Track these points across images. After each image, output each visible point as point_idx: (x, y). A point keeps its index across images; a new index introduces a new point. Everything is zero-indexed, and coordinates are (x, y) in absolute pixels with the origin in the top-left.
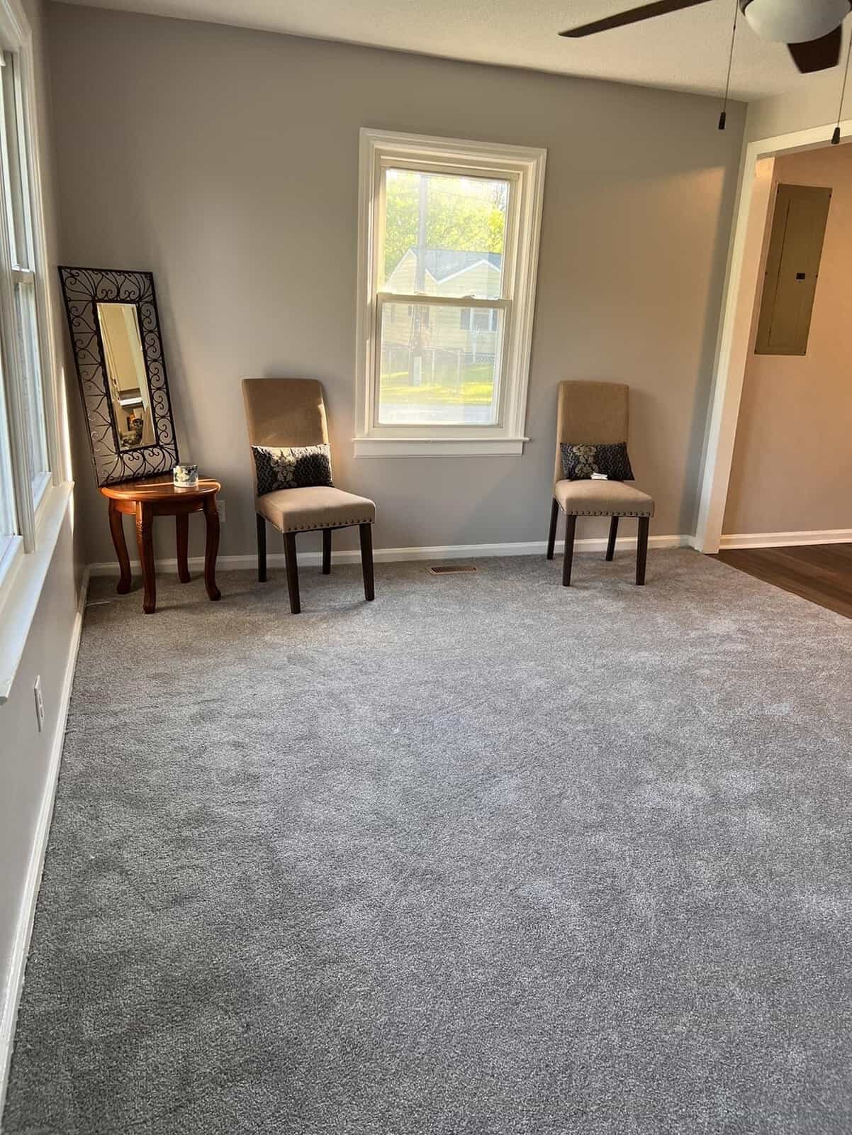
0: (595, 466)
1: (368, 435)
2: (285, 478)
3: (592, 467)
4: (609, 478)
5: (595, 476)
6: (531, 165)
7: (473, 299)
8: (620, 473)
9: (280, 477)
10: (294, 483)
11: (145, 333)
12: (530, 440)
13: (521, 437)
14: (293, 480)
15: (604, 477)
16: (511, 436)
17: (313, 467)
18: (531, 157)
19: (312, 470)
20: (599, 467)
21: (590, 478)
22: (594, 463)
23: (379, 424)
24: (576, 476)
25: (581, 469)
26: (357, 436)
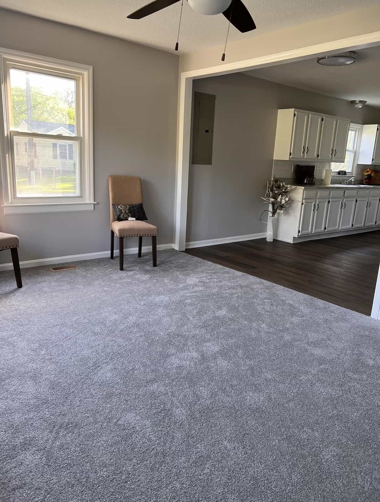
0: (130, 214)
1: (11, 203)
3: (128, 215)
4: (137, 219)
5: (130, 219)
6: (86, 73)
7: (62, 136)
8: (141, 217)
12: (97, 203)
13: (92, 202)
15: (134, 219)
16: (87, 202)
18: (85, 69)
20: (131, 215)
21: (128, 220)
22: (129, 213)
23: (17, 197)
24: (121, 219)
25: (123, 216)
26: (5, 204)
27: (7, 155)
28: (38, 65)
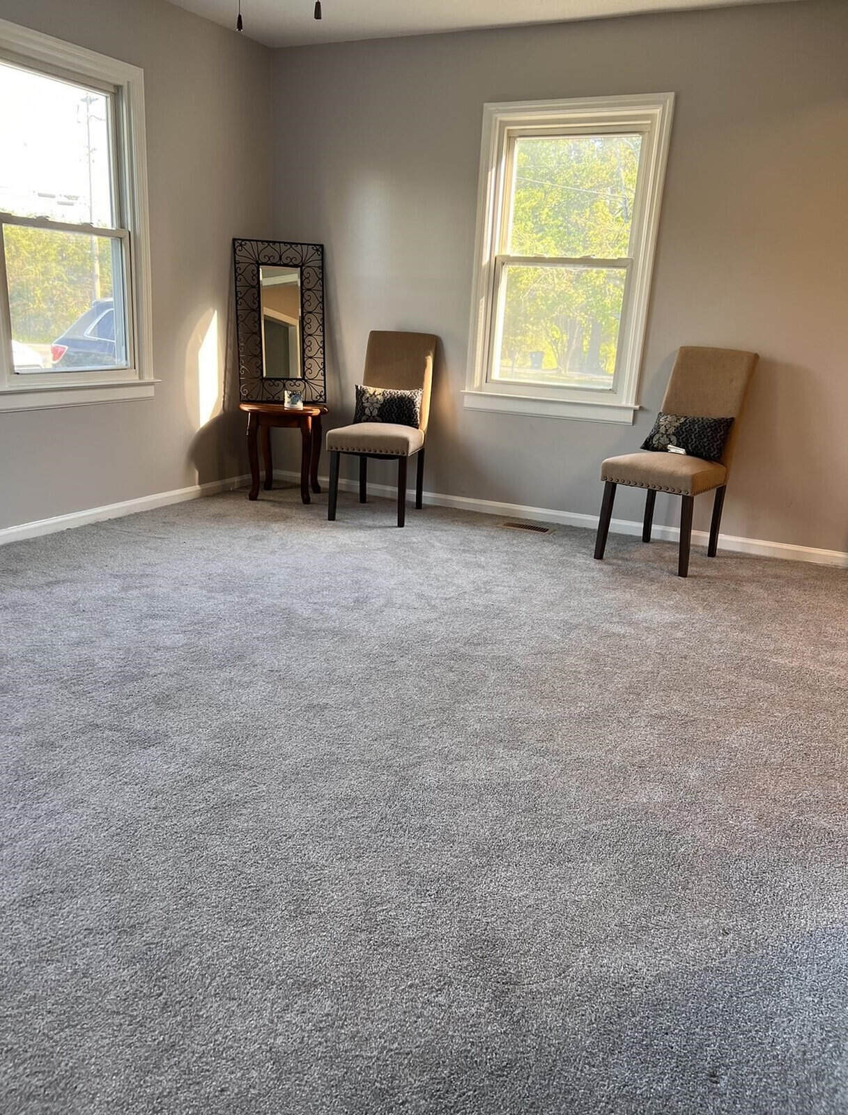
0: (674, 438)
1: (480, 388)
2: (371, 413)
3: (670, 439)
4: (688, 453)
5: (672, 448)
6: (657, 111)
7: (592, 259)
8: (702, 450)
9: (367, 411)
10: (378, 419)
11: (304, 291)
12: (640, 407)
13: (632, 404)
14: (377, 415)
15: (682, 451)
16: (624, 404)
17: (397, 407)
18: (655, 103)
19: (396, 409)
20: (678, 439)
21: (667, 450)
22: (674, 434)
23: (492, 380)
24: (653, 447)
25: (659, 439)
26: (466, 389)
27: (483, 300)
28: (559, 119)
